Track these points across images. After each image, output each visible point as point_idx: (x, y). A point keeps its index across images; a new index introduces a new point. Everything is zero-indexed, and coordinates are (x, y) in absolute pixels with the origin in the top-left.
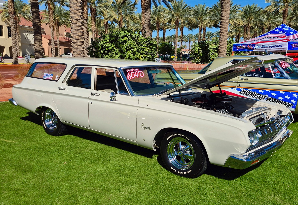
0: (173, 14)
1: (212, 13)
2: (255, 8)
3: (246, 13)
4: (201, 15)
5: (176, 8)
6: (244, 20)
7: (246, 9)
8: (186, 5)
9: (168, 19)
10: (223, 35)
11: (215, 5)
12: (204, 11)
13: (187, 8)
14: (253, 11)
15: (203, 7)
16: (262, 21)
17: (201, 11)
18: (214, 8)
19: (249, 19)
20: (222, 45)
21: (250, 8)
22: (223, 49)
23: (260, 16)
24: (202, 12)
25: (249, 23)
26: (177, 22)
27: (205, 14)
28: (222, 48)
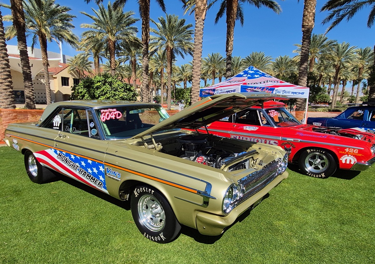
0: (210, 65)
1: (246, 64)
2: (286, 59)
3: (278, 64)
4: (236, 66)
5: (213, 60)
6: (275, 70)
7: (279, 60)
8: (221, 58)
9: (205, 69)
10: (195, 79)
11: (248, 56)
12: (239, 63)
13: (223, 60)
14: (284, 62)
15: (238, 59)
16: (292, 71)
17: (236, 63)
18: (247, 59)
19: (281, 69)
20: (194, 90)
21: (282, 59)
22: (195, 95)
23: (291, 66)
24: (238, 63)
25: (280, 73)
26: (214, 73)
27: (240, 65)
28: (194, 93)
